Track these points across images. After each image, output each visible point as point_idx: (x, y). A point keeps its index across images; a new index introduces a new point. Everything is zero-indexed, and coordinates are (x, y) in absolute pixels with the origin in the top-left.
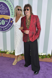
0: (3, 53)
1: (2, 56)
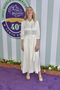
0: (16, 64)
1: (15, 68)
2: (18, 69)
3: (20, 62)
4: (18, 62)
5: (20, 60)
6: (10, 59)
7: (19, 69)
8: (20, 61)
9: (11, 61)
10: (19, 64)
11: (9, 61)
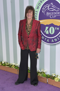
0: (49, 77)
1: (47, 83)
2: (51, 84)
3: (54, 76)
4: (51, 76)
6: (42, 71)
7: (53, 85)
8: (55, 74)
9: (43, 73)
10: (52, 78)
11: (40, 73)
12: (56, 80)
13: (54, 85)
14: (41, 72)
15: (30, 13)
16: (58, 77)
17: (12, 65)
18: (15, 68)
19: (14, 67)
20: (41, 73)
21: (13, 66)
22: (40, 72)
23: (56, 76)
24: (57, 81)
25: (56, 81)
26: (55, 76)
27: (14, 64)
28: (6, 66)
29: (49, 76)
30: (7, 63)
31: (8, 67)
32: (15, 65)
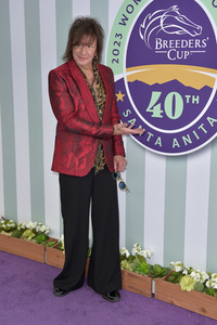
0: (160, 276)
1: (153, 295)
2: (168, 299)
3: (178, 269)
4: (168, 270)
5: (182, 260)
6: (134, 252)
7: (172, 304)
8: (182, 265)
9: (137, 260)
10: (172, 278)
11: (128, 260)
12: (186, 284)
13: (176, 303)
14: (131, 255)
15: (86, 48)
16: (193, 274)
17: (23, 230)
18: (34, 241)
19: (30, 238)
20: (132, 258)
21: (29, 231)
22: (128, 255)
23: (185, 272)
24: (189, 290)
25: (183, 288)
26: (181, 272)
27: (31, 225)
28: (3, 232)
29: (159, 270)
30: (7, 221)
31: (10, 234)
32: (34, 231)
